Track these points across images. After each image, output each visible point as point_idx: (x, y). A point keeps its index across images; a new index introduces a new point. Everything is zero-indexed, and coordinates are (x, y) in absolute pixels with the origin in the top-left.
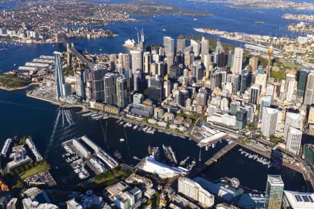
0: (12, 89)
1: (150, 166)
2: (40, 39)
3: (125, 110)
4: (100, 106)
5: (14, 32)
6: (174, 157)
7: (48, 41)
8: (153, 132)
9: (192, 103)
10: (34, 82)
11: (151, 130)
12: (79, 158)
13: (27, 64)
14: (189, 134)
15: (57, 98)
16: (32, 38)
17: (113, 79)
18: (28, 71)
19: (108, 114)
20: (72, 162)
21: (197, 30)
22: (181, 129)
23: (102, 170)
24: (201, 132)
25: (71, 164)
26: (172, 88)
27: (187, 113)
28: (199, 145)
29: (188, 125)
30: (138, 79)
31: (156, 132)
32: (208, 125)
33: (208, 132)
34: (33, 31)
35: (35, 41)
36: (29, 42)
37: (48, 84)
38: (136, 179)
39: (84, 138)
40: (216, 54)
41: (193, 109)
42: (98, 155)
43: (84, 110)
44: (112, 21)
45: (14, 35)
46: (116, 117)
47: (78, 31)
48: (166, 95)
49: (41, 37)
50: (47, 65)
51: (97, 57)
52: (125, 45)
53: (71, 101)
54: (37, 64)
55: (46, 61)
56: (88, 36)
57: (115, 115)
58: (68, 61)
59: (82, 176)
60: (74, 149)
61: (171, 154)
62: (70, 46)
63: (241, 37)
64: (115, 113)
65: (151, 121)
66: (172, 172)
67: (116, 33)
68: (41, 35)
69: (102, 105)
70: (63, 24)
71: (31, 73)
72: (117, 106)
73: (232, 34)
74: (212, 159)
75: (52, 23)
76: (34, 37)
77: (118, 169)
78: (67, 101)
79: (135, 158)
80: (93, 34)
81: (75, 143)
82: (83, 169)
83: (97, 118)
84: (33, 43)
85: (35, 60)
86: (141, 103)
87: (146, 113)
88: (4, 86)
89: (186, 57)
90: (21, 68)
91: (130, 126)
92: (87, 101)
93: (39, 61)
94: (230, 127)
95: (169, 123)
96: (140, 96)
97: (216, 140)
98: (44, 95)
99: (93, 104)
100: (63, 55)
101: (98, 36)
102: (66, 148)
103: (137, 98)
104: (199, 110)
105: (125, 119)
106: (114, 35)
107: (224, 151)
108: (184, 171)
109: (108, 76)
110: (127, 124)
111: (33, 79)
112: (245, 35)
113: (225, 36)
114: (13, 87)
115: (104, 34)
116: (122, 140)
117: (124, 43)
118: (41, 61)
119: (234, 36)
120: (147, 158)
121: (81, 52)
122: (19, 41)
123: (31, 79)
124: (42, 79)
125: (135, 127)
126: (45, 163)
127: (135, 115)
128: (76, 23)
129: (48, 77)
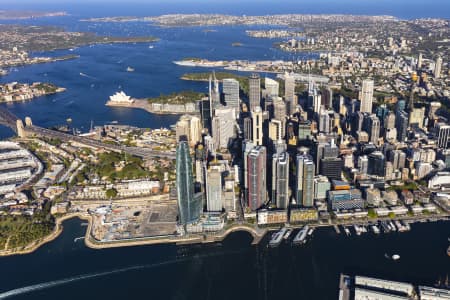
8: (408, 228)
10: (60, 214)
11: (402, 225)
14: (445, 211)
27: (398, 183)
43: (256, 233)
46: (322, 224)
52: (109, 104)
57: (315, 222)
62: (25, 124)
64: (313, 218)
73: (234, 62)
78: (208, 228)
86: (332, 190)
96: (325, 178)
99: (263, 218)
100: (24, 144)
103: (324, 184)
105: (339, 223)
106: (57, 90)
113: (233, 68)
123: (50, 211)
124: (70, 204)
125: (376, 230)
127: (349, 211)
129: (81, 196)
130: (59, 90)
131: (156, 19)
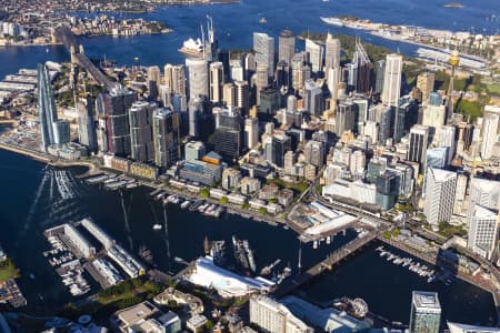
1: (202, 276)
2: (23, 38)
3: (169, 172)
4: (123, 163)
6: (251, 258)
7: (37, 41)
8: (217, 214)
9: (295, 160)
10: (4, 118)
11: (214, 209)
12: (74, 258)
14: (286, 219)
15: (43, 149)
16: (6, 35)
17: (147, 113)
19: (137, 178)
20: (59, 266)
21: (326, 20)
22: (272, 208)
23: (113, 281)
24: (308, 215)
25: (58, 270)
26: (262, 131)
27: (286, 179)
28: (302, 238)
29: (284, 201)
30: (197, 113)
31: (223, 214)
32: (324, 202)
33: (322, 214)
34: (11, 21)
35: (12, 42)
36: (2, 43)
37: (30, 122)
38: (174, 298)
39: (86, 223)
40: (352, 67)
41: (297, 171)
42: (110, 254)
43: (93, 170)
46: (151, 185)
47: (94, 23)
48: (250, 146)
49: (24, 34)
50: (32, 87)
51: (127, 73)
52: (182, 50)
53: (68, 155)
54: (13, 86)
55: (30, 79)
56: (115, 32)
57: (149, 180)
58: (71, 79)
59: (75, 291)
60: (65, 242)
61: (246, 254)
62: (77, 51)
63: (412, 35)
64: (150, 177)
65: (216, 193)
66: (244, 286)
67: (168, 27)
68: (26, 29)
69: (126, 163)
70: (69, 8)
72: (154, 165)
73: (395, 28)
74: (323, 264)
75: (48, 7)
76: (12, 34)
77: (143, 279)
78: (62, 154)
79: (178, 259)
80: (124, 28)
81: (69, 230)
82: (79, 279)
83: (115, 186)
84: (7, 46)
85: (9, 78)
86: (200, 159)
87: (207, 177)
89: (294, 73)
91: (176, 201)
92: (100, 154)
93: (16, 79)
94: (366, 207)
95: (248, 198)
96: (198, 145)
97: (335, 230)
98: (20, 142)
99: (108, 161)
100: (64, 67)
101: (133, 32)
102: (52, 240)
103: (193, 149)
104: (309, 173)
105: (167, 189)
106: (163, 31)
107: (348, 250)
108: (266, 285)
109: (137, 107)
110: (171, 198)
111: (2, 114)
112: (421, 30)
113: (381, 33)
115: (144, 28)
116: (157, 227)
117: (182, 46)
118: (20, 78)
119: (398, 33)
120: (199, 260)
121: (96, 63)
124: (19, 114)
125: (184, 204)
126: (11, 267)
127: (186, 181)
128: (93, 8)
129: (30, 110)
130: (166, 31)
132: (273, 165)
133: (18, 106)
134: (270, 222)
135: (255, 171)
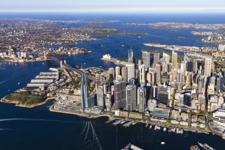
0: (33, 106)
2: (31, 58)
3: (146, 115)
5: (5, 53)
7: (37, 59)
8: (182, 132)
10: (49, 97)
11: (179, 130)
13: (32, 81)
14: (210, 130)
15: (82, 110)
16: (23, 58)
18: (37, 88)
19: (134, 119)
21: (146, 44)
24: (217, 127)
27: (195, 111)
28: (224, 138)
32: (217, 120)
33: (221, 126)
34: (24, 52)
35: (27, 60)
36: (21, 61)
37: (63, 98)
41: (198, 107)
43: (111, 119)
44: (79, 41)
45: (6, 56)
46: (142, 121)
47: (60, 50)
49: (31, 56)
50: (52, 81)
52: (103, 59)
53: (96, 112)
55: (48, 77)
56: (69, 53)
57: (140, 120)
58: (68, 75)
63: (179, 48)
64: (139, 118)
65: (173, 122)
67: (89, 50)
68: (30, 54)
69: (126, 113)
70: (41, 44)
71: (43, 89)
73: (171, 46)
75: (32, 44)
76: (25, 57)
80: (72, 52)
83: (128, 125)
84: (25, 62)
85: (37, 77)
86: (157, 107)
87: (166, 115)
88: (23, 104)
90: (29, 85)
91: (159, 128)
92: (108, 110)
93: (41, 77)
96: (154, 101)
98: (66, 108)
100: (59, 70)
101: (77, 53)
104: (203, 108)
105: (150, 123)
109: (129, 88)
110: (156, 128)
111: (48, 95)
112: (183, 47)
113: (168, 48)
114: (33, 104)
115: (81, 52)
116: (163, 143)
118: (43, 77)
119: (173, 48)
122: (12, 61)
123: (46, 95)
124: (55, 94)
125: (165, 129)
127: (158, 118)
128: (51, 44)
129: (60, 91)
130: (89, 52)
131: (154, 24)
132: (185, 106)
133: (53, 90)
134: (205, 133)
135: (182, 110)
